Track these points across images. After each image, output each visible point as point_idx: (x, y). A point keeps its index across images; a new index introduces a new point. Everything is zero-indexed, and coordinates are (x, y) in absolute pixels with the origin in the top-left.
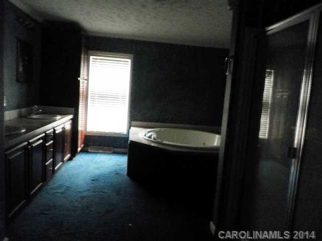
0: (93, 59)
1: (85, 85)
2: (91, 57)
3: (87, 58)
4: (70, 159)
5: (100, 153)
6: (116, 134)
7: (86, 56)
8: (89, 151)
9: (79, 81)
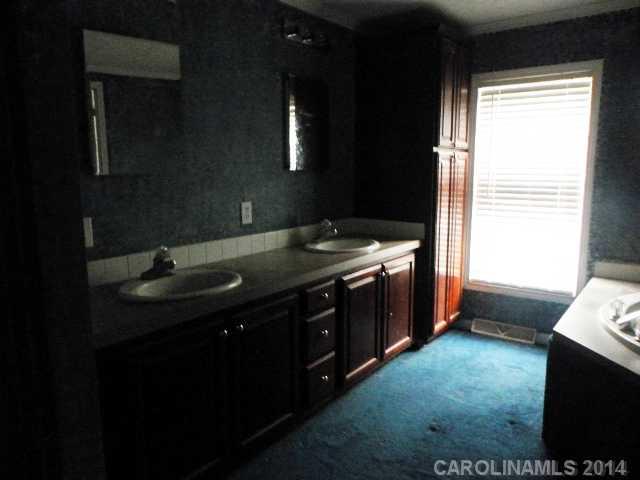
0: (485, 94)
1: (460, 162)
2: (481, 90)
3: (469, 94)
4: (414, 348)
5: (499, 339)
6: (546, 292)
7: (464, 91)
8: (473, 330)
9: (437, 154)
